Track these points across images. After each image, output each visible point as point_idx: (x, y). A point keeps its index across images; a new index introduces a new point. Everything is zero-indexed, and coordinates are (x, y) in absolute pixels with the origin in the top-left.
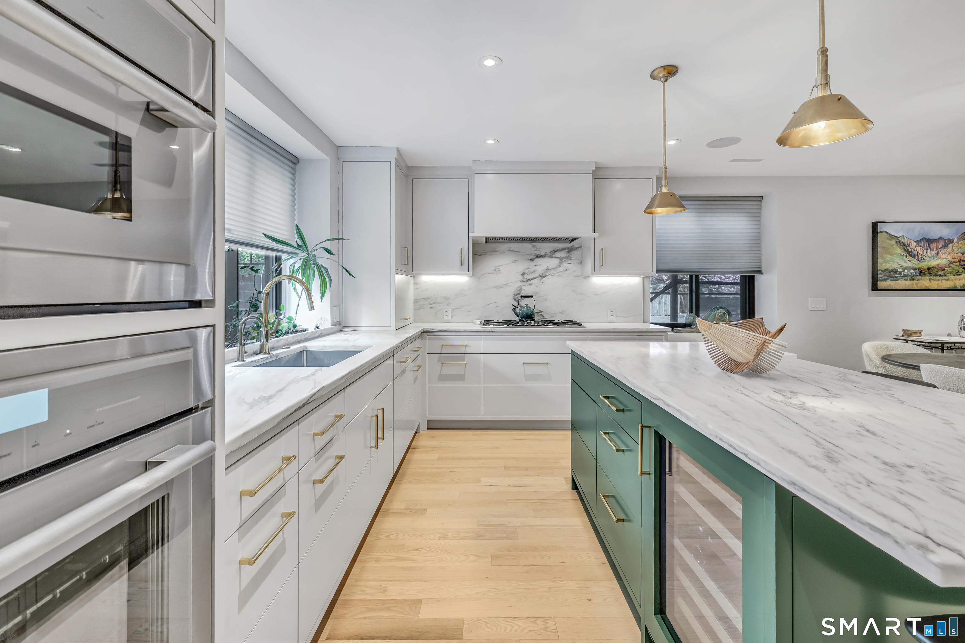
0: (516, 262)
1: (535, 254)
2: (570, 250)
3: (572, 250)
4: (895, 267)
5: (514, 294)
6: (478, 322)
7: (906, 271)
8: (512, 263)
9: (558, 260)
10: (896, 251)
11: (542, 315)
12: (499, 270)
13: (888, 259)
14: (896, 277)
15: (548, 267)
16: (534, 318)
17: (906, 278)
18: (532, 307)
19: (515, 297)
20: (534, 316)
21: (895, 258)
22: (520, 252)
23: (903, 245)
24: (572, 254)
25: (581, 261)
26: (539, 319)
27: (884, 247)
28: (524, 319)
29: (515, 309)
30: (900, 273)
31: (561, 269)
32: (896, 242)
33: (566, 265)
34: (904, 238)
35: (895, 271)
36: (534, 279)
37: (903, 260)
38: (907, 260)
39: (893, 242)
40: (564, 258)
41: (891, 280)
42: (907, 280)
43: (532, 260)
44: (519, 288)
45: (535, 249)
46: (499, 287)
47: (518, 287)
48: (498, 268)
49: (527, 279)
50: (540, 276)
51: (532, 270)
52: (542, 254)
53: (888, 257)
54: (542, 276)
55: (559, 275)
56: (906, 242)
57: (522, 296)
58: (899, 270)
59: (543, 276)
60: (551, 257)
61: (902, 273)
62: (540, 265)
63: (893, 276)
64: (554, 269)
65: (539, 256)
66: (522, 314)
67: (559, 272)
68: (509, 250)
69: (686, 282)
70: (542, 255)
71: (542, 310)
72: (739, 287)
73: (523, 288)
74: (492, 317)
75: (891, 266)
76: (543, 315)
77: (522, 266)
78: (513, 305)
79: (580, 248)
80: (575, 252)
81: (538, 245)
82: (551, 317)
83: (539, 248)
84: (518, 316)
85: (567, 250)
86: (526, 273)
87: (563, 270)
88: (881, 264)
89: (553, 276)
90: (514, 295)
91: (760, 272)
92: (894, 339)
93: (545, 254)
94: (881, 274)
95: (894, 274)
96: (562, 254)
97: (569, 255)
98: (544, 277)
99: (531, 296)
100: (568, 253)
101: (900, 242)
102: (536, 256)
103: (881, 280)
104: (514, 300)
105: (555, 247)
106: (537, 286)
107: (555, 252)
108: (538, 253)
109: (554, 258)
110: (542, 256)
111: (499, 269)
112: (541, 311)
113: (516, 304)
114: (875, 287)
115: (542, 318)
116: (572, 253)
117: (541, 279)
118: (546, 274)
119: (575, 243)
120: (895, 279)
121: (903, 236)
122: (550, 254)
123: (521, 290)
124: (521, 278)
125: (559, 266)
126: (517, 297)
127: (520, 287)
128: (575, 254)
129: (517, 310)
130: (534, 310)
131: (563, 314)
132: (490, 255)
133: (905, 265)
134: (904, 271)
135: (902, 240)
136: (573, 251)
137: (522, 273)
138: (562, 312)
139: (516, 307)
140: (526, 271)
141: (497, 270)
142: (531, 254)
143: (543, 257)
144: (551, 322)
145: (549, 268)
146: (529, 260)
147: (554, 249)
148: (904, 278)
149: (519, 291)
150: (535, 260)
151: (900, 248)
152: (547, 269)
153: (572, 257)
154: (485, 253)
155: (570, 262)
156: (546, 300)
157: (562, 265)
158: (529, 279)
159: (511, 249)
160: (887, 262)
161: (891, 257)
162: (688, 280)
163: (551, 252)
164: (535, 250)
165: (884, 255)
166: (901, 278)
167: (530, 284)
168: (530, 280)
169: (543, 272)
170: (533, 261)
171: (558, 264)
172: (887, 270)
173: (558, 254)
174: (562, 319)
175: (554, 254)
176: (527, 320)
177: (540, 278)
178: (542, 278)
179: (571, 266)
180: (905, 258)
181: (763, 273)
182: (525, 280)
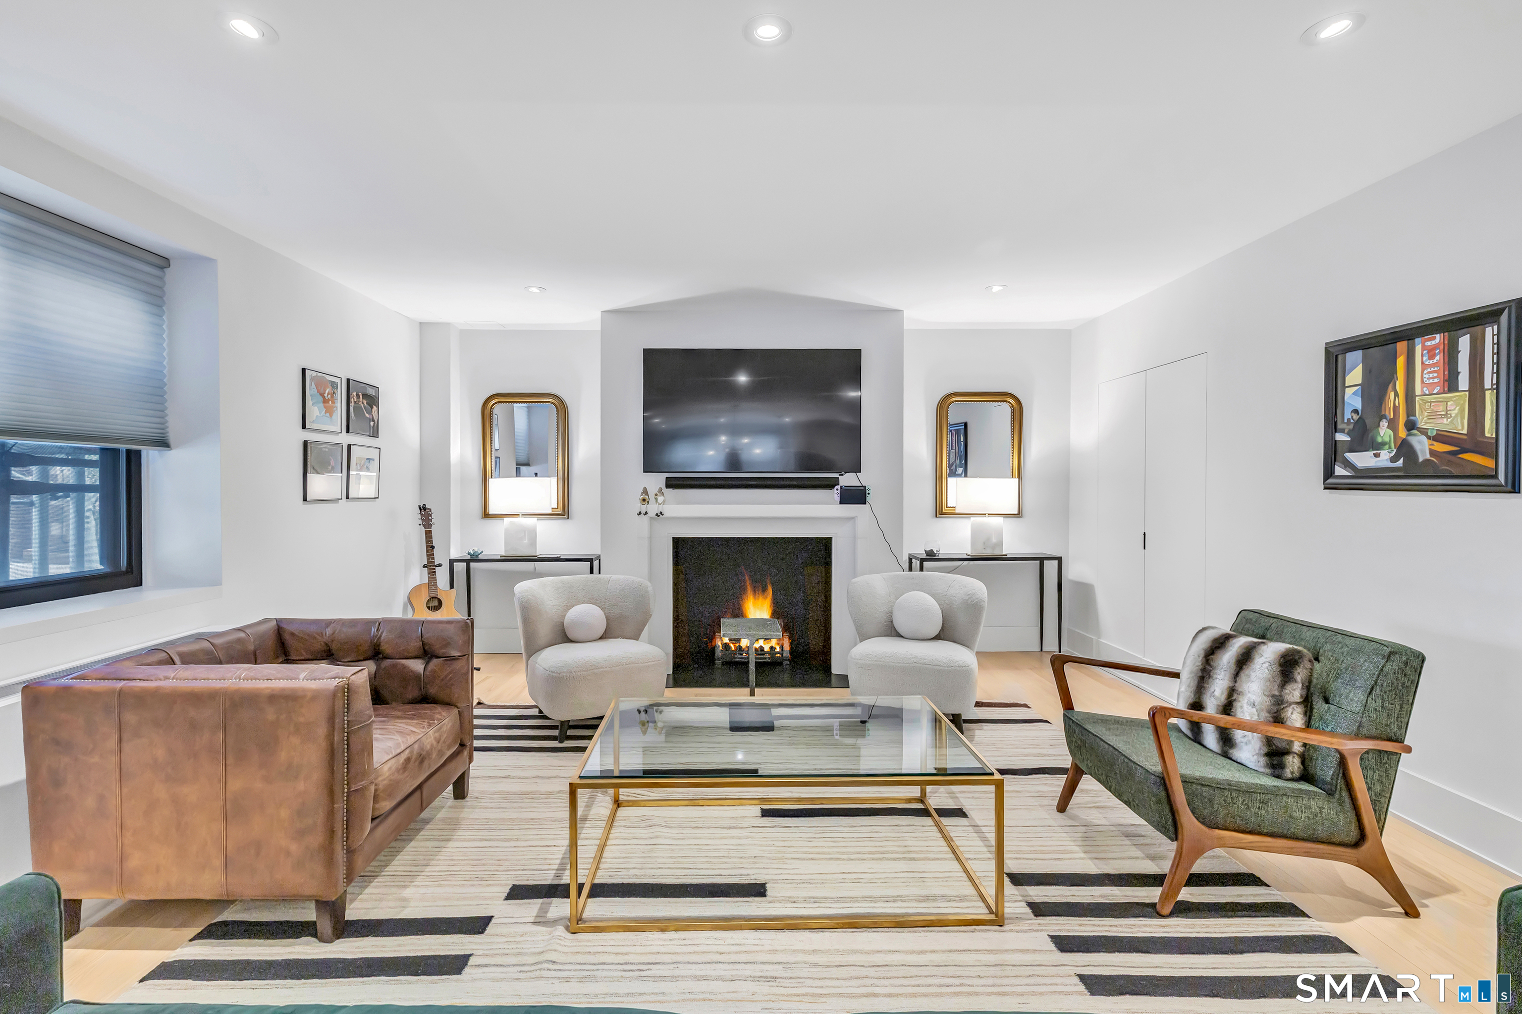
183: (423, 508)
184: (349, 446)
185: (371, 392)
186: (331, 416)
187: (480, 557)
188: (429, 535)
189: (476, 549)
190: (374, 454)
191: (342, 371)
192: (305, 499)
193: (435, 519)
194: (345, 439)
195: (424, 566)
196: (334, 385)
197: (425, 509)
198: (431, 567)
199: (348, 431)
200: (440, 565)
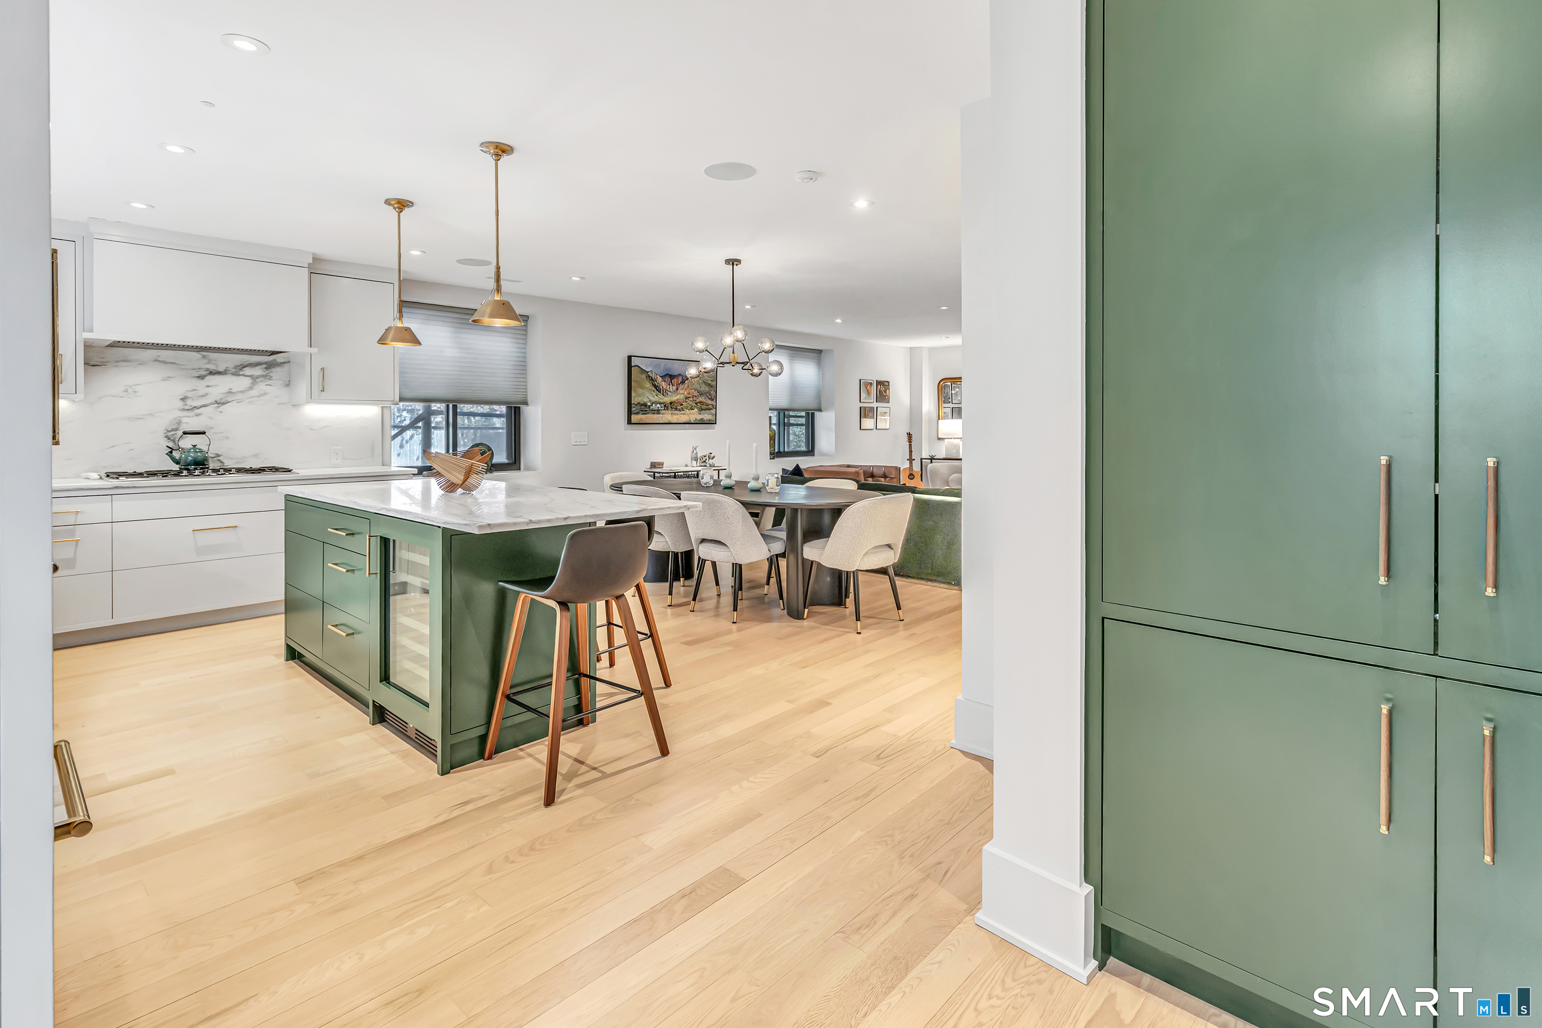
0: (170, 379)
1: (207, 370)
2: (270, 366)
3: (272, 366)
4: (645, 401)
5: (167, 430)
6: (95, 476)
7: (654, 405)
8: (163, 380)
9: (248, 379)
10: (646, 386)
11: (219, 460)
12: (135, 392)
13: (640, 392)
14: (646, 411)
15: (231, 389)
16: (207, 465)
17: (654, 412)
18: (205, 449)
19: (169, 434)
20: (209, 463)
21: (645, 392)
22: (178, 364)
23: (652, 380)
24: (272, 372)
25: (288, 383)
26: (214, 467)
27: (636, 381)
28: (189, 467)
29: (171, 452)
30: (650, 406)
31: (254, 392)
32: (646, 376)
33: (262, 387)
34: (652, 373)
35: (645, 405)
36: (205, 406)
37: (652, 394)
38: (654, 394)
39: (644, 376)
40: (258, 377)
41: (643, 414)
42: (654, 413)
43: (201, 377)
44: (177, 421)
45: (206, 361)
46: (135, 418)
47: (175, 419)
48: (132, 387)
49: (191, 406)
50: (216, 402)
51: (203, 391)
52: (221, 369)
53: (640, 391)
54: (219, 403)
55: (249, 402)
56: (654, 376)
57: (185, 433)
58: (648, 404)
59: (222, 402)
60: (236, 374)
61: (651, 407)
62: (216, 386)
63: (644, 410)
64: (242, 392)
65: (214, 372)
66: (186, 462)
67: (252, 397)
68: (156, 360)
69: (440, 413)
70: (220, 371)
71: (219, 453)
72: (504, 419)
73: (184, 420)
74: (121, 467)
75: (642, 400)
76: (223, 461)
77: (182, 386)
78: (167, 446)
79: (286, 365)
80: (278, 369)
81: (212, 355)
82: (237, 463)
83: (215, 360)
84: (177, 462)
85: (264, 366)
86: (190, 398)
87: (257, 394)
88: (634, 397)
89: (239, 402)
90: (166, 432)
91: (526, 403)
92: (644, 471)
93: (226, 370)
94: (634, 407)
95: (645, 408)
96: (258, 371)
97: (267, 373)
98: (224, 404)
99: (204, 433)
100: (266, 370)
101: (649, 377)
102: (208, 372)
103: (635, 414)
104: (166, 439)
105: (244, 360)
106: (211, 418)
107: (244, 367)
108: (212, 367)
109: (241, 376)
110: (219, 373)
111: (135, 390)
112: (218, 455)
113: (171, 444)
114: (629, 422)
115: (220, 464)
116: (273, 370)
117: (218, 407)
118: (227, 399)
119: (279, 358)
120: (645, 413)
121: (651, 371)
122: (234, 370)
123: (179, 423)
124: (180, 404)
125: (251, 388)
126: (173, 435)
127: (179, 419)
128: (276, 372)
129: (176, 455)
130: (207, 452)
131: (257, 458)
132: (116, 366)
133: (653, 399)
134: (652, 405)
135: (651, 375)
136: (274, 367)
137: (182, 397)
138: (256, 456)
139: (173, 449)
140: (189, 395)
141: (130, 390)
142: (200, 369)
143: (223, 374)
144: (239, 470)
145: (233, 391)
146: (195, 377)
147: (242, 363)
148: (652, 412)
149: (176, 425)
150: (206, 378)
151: (650, 383)
152: (229, 392)
153: (272, 376)
154: (107, 362)
155: (269, 382)
156: (227, 438)
157: (255, 387)
158: (195, 407)
159: (160, 359)
160: (639, 395)
161: (642, 391)
162: (444, 410)
163: (236, 367)
164: (208, 363)
165: (637, 389)
166: (650, 411)
167: (198, 415)
168: (198, 408)
169: (221, 396)
170: (203, 379)
171: (249, 386)
172: (639, 403)
173: (248, 371)
174: (256, 466)
175: (241, 370)
176: (196, 469)
177: (216, 405)
178: (219, 405)
179: (272, 389)
180: (653, 392)
181: (529, 404)
182: (186, 407)
183: (910, 436)
184: (877, 407)
185: (887, 384)
186: (870, 396)
187: (935, 458)
188: (910, 445)
189: (933, 454)
190: (887, 410)
191: (874, 377)
192: (860, 429)
193: (913, 438)
194: (875, 405)
195: (908, 460)
196: (871, 384)
197: (910, 434)
198: (911, 460)
199: (877, 402)
200: (914, 460)
